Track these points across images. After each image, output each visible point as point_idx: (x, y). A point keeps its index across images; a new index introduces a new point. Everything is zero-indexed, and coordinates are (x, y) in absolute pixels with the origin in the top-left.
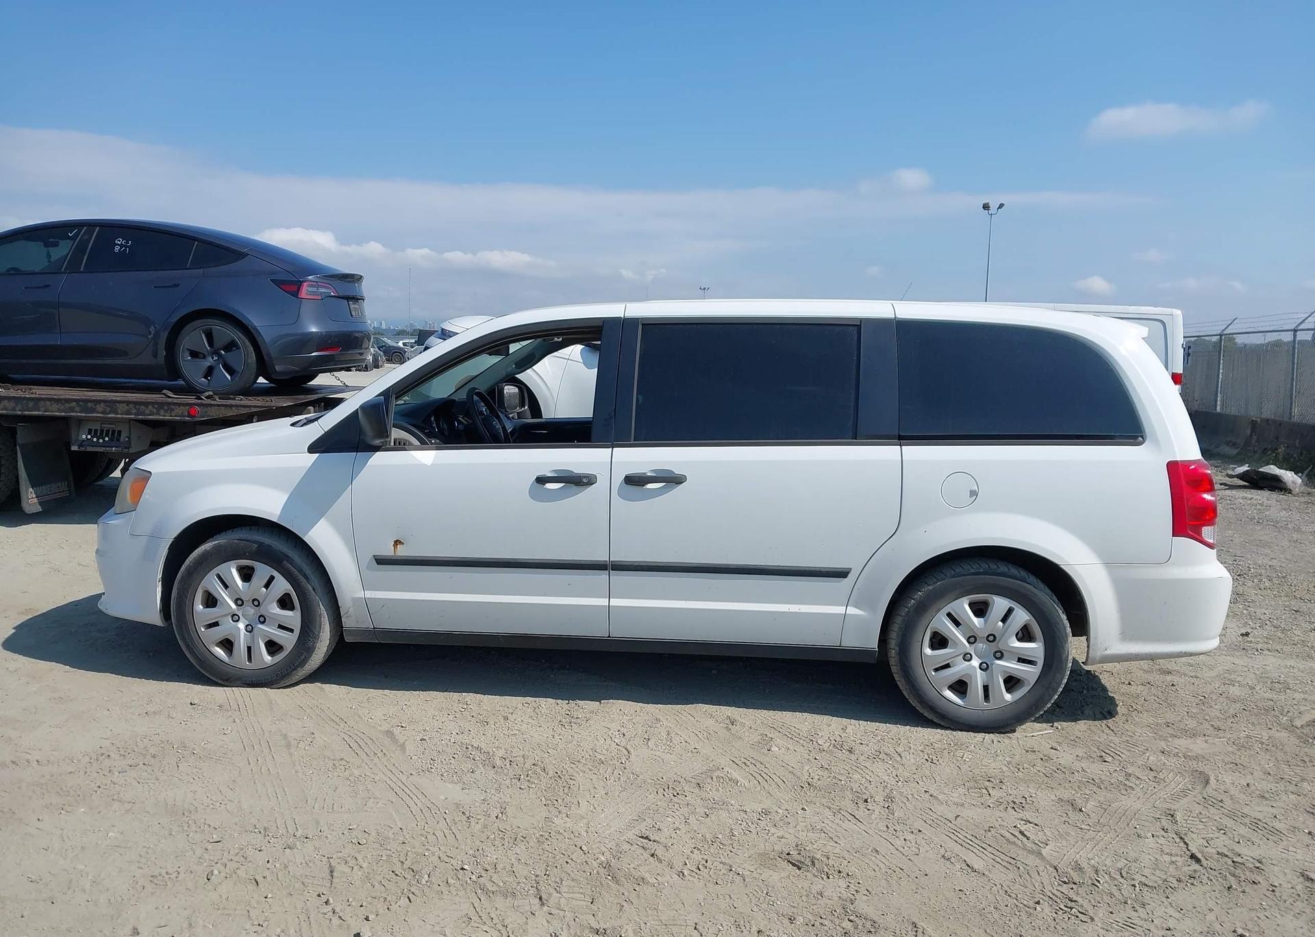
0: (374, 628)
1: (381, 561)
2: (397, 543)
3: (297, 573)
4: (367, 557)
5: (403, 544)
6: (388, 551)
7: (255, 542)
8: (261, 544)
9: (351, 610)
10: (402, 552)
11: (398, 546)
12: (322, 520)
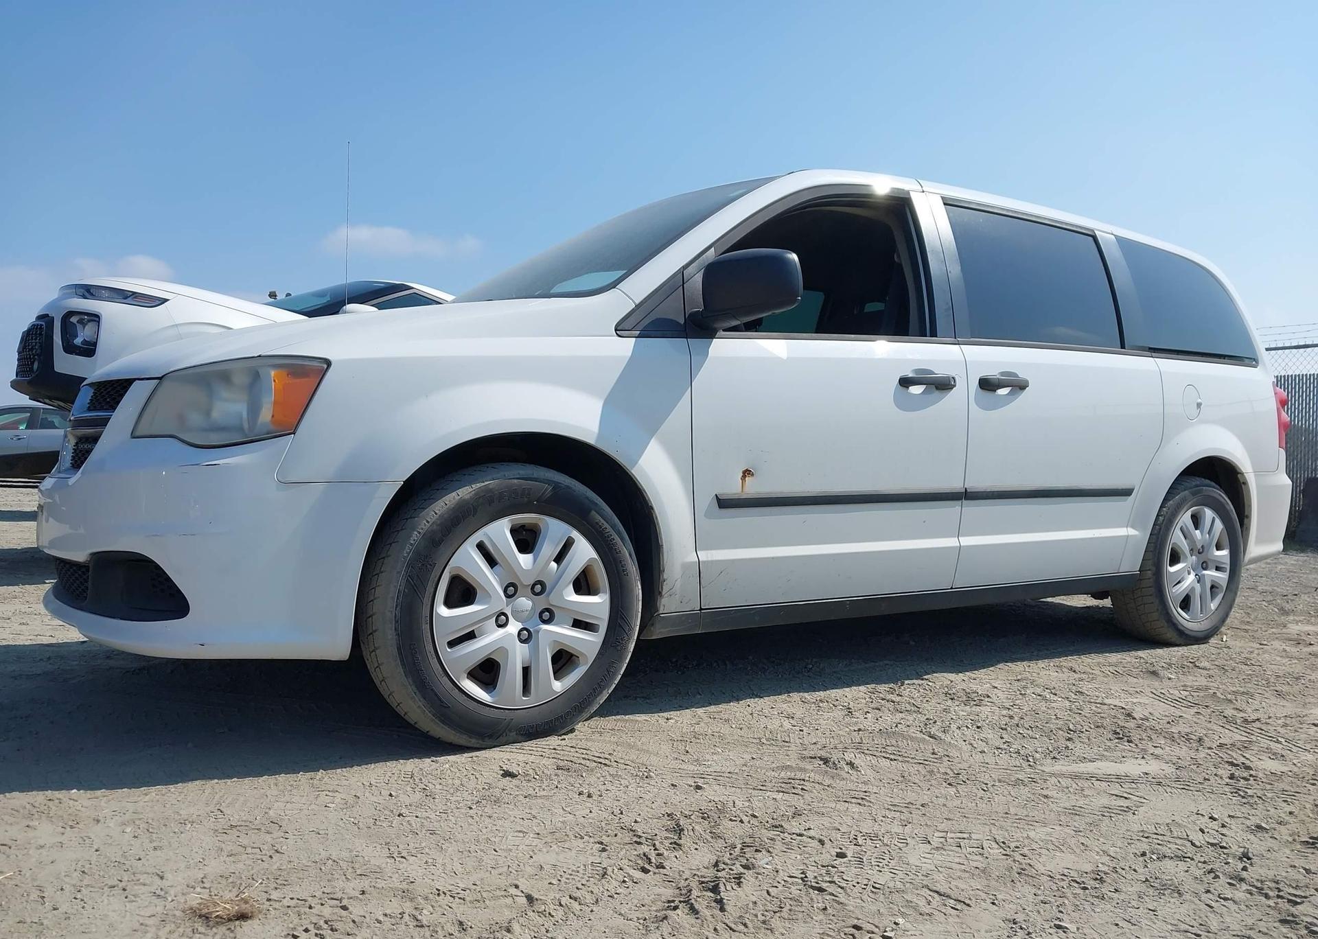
0: (701, 609)
1: (724, 503)
2: (747, 473)
3: (609, 529)
4: (706, 500)
5: (753, 475)
6: (733, 488)
7: (548, 482)
8: (556, 486)
9: (678, 584)
10: (754, 488)
11: (747, 479)
12: (652, 440)
